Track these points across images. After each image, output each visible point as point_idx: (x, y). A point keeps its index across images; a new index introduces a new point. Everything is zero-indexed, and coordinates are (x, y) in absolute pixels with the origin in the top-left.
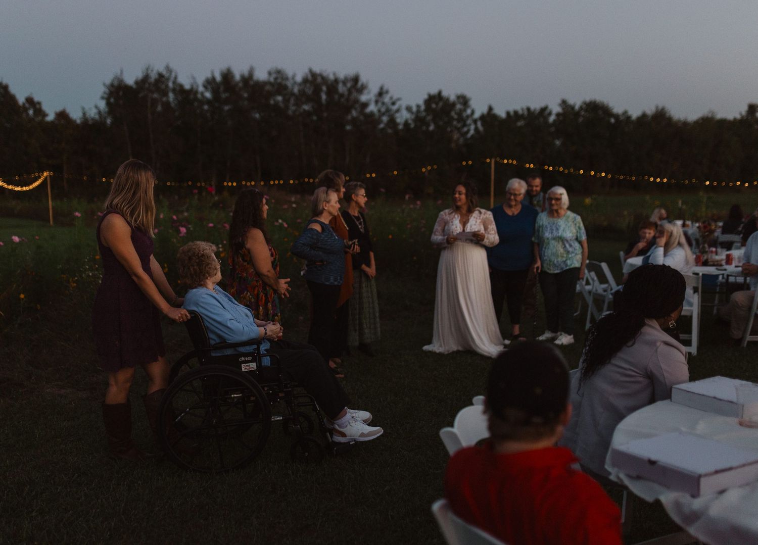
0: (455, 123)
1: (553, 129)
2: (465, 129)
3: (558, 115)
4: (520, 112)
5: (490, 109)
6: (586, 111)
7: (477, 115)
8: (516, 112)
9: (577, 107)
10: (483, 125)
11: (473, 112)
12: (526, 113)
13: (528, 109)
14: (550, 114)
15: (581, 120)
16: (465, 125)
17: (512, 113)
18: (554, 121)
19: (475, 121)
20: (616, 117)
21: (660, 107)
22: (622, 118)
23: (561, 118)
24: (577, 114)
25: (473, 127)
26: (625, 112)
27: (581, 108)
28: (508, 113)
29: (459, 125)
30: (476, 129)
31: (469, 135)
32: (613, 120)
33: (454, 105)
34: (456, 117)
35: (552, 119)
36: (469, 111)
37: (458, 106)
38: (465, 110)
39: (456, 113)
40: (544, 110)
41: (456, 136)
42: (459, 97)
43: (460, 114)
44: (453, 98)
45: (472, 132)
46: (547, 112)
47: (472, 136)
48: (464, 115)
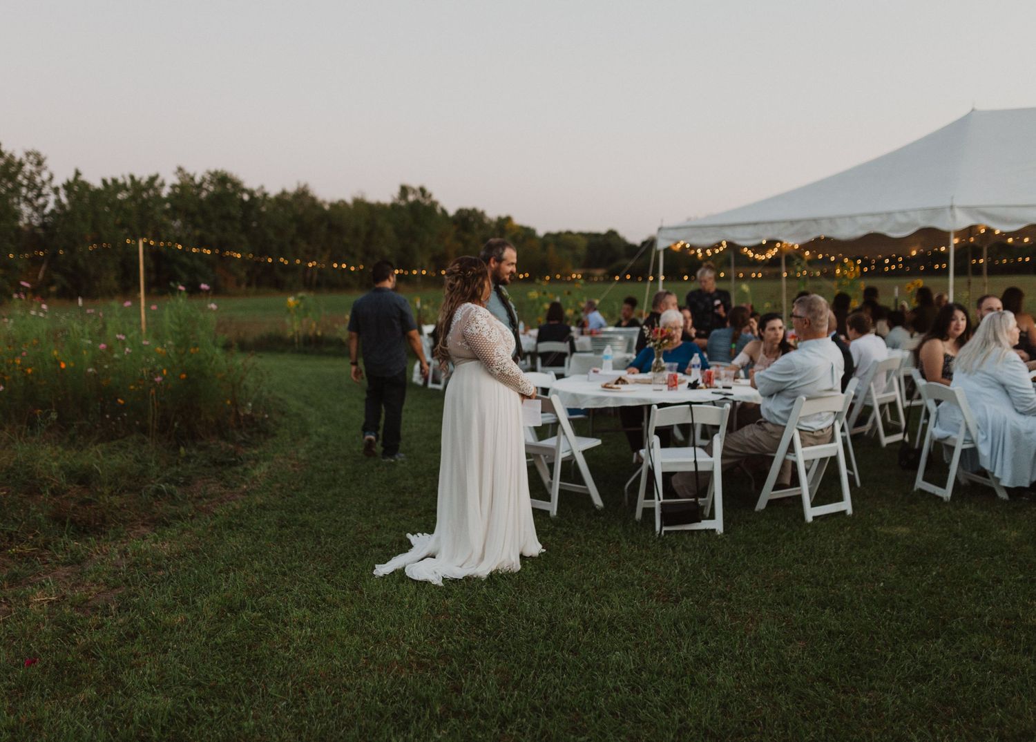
0: (24, 191)
1: (168, 206)
2: (41, 201)
3: (173, 187)
4: (121, 181)
5: (78, 174)
6: (211, 183)
7: (59, 181)
8: (115, 181)
9: (198, 180)
10: (68, 196)
11: (51, 178)
12: (129, 182)
13: (132, 177)
14: (162, 185)
15: (204, 194)
16: (39, 195)
17: (109, 182)
18: (169, 195)
19: (56, 190)
20: (251, 193)
21: (302, 185)
22: (258, 194)
23: (177, 190)
24: (200, 187)
25: (52, 198)
26: (262, 187)
27: (204, 180)
28: (104, 182)
29: (30, 195)
30: (58, 202)
31: (47, 210)
32: (246, 197)
33: (21, 165)
34: (25, 182)
35: (165, 192)
36: (45, 176)
37: (28, 168)
38: (39, 173)
39: (25, 177)
40: (153, 179)
41: (25, 209)
42: (28, 154)
43: (31, 179)
44: (19, 155)
45: (51, 206)
46: (158, 182)
47: (53, 211)
48: (38, 180)
